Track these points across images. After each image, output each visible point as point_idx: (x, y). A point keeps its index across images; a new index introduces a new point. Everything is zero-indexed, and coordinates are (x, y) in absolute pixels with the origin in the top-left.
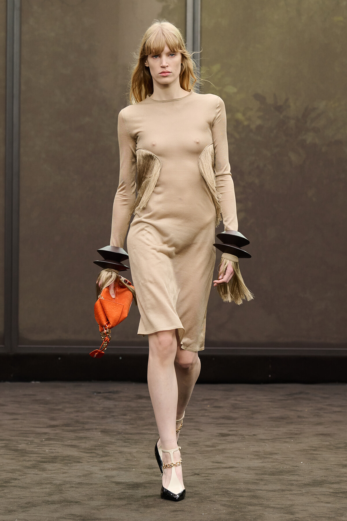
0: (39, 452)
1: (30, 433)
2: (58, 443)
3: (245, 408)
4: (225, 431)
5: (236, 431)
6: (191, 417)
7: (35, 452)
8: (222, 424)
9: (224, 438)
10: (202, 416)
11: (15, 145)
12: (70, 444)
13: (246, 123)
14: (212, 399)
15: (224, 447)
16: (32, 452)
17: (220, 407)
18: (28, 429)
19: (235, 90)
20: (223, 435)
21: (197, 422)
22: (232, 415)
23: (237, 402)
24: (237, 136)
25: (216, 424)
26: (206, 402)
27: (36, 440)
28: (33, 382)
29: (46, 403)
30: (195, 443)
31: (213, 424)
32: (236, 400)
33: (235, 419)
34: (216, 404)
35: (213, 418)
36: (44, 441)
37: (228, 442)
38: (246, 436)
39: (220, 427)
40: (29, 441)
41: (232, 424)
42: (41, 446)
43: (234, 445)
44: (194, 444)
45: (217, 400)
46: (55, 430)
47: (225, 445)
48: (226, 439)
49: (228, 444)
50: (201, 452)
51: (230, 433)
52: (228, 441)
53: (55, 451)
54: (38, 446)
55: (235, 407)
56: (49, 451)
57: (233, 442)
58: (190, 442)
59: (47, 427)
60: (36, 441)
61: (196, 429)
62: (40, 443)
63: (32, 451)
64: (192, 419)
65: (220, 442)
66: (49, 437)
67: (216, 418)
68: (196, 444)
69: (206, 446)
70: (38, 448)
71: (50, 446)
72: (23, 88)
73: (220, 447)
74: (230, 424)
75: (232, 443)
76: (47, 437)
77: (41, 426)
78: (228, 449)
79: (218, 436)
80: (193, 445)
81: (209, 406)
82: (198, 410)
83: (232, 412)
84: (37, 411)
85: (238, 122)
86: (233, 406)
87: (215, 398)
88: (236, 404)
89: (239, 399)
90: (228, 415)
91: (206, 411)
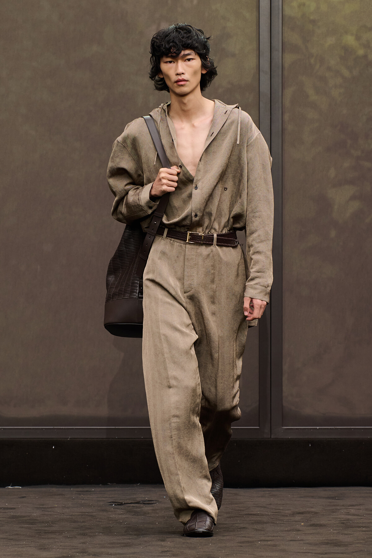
3: (363, 527)
6: (272, 543)
8: (326, 553)
10: (291, 540)
13: (361, 52)
14: (309, 512)
17: (321, 526)
21: (284, 551)
22: (341, 538)
23: (350, 517)
24: (346, 73)
25: (315, 553)
26: (298, 518)
28: (9, 487)
31: (310, 554)
32: (348, 514)
33: (345, 545)
34: (315, 521)
35: (310, 544)
41: (342, 553)
45: (316, 513)
55: (346, 525)
64: (275, 546)
67: (316, 544)
74: (338, 553)
81: (303, 524)
82: (285, 531)
83: (342, 534)
84: (17, 534)
85: (347, 51)
86: (343, 523)
87: (313, 510)
88: (348, 520)
89: (352, 511)
90: (335, 538)
91: (299, 533)
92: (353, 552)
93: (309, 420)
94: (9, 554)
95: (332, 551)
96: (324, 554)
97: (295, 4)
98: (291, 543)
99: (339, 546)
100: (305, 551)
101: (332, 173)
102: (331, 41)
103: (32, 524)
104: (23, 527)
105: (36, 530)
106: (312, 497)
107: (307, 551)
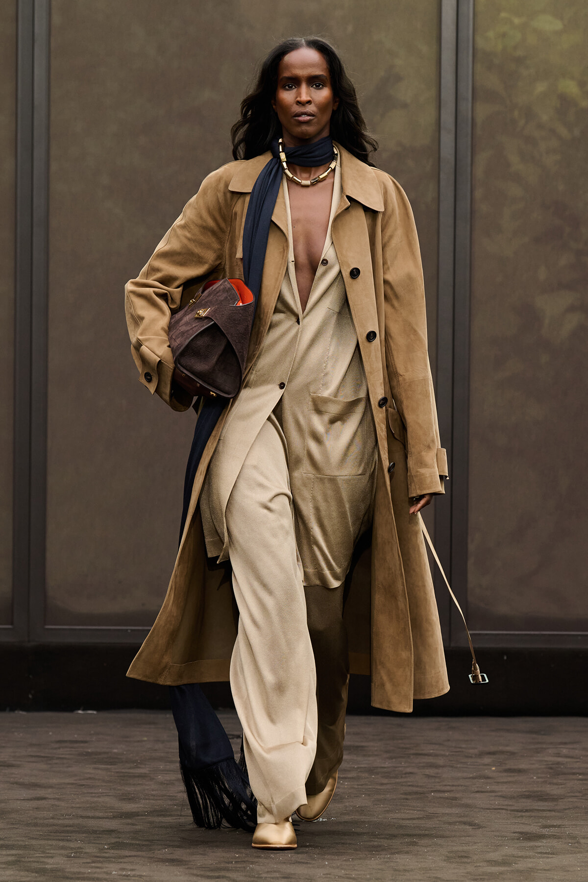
0: (96, 875)
1: (72, 832)
2: (139, 853)
3: (580, 774)
4: (533, 828)
5: (559, 826)
6: (451, 795)
7: (85, 875)
8: (527, 811)
9: (532, 844)
10: (478, 792)
11: (39, 152)
12: (169, 857)
13: (584, 103)
14: (502, 752)
15: (530, 865)
16: (79, 876)
17: (519, 771)
18: (71, 822)
19: (558, 25)
20: (528, 837)
21: (467, 806)
22: (548, 789)
23: (561, 760)
24: (563, 131)
25: (512, 811)
26: (487, 760)
27: (91, 849)
28: (80, 712)
29: (112, 760)
30: (463, 854)
31: (504, 811)
32: (558, 755)
33: (555, 799)
34: (511, 764)
35: (504, 797)
36: (109, 851)
37: (541, 853)
38: (584, 838)
39: (522, 816)
40: (72, 849)
41: (550, 811)
42: (101, 862)
43: (555, 861)
44: (462, 857)
45: (513, 754)
46: (133, 824)
47: (532, 860)
48: (536, 847)
49: (540, 858)
50: (476, 877)
51: (545, 831)
52: (539, 850)
53: (133, 873)
54: (93, 862)
55: (555, 771)
56: (120, 873)
57: (554, 854)
58: (452, 852)
59: (114, 817)
60: (87, 851)
61: (465, 823)
62: (99, 855)
63: (79, 873)
64: (455, 799)
65: (520, 854)
66: (118, 840)
67: (512, 798)
68: (466, 857)
69: (488, 861)
70: (92, 867)
71: (121, 862)
72: (56, 19)
73: (521, 865)
74: (543, 810)
75: (551, 856)
76: (114, 840)
77: (101, 814)
78: (541, 870)
79: (518, 839)
80: (458, 860)
81: (494, 768)
82: (470, 778)
83: (550, 784)
84: (90, 778)
85: (565, 101)
86: (551, 768)
87: (508, 749)
88: (558, 763)
89: (565, 751)
90: (540, 789)
91: (489, 781)
92: (566, 809)
93: (506, 622)
94: (78, 805)
95: (537, 808)
96: (524, 812)
97: (491, 34)
98: (477, 795)
99: (545, 800)
100: (497, 807)
101: (542, 274)
102: (541, 87)
103: (112, 763)
104: (98, 769)
105: (117, 772)
106: (508, 731)
107: (499, 807)
